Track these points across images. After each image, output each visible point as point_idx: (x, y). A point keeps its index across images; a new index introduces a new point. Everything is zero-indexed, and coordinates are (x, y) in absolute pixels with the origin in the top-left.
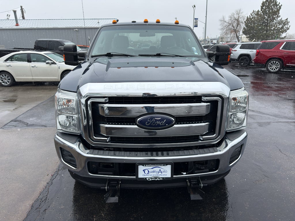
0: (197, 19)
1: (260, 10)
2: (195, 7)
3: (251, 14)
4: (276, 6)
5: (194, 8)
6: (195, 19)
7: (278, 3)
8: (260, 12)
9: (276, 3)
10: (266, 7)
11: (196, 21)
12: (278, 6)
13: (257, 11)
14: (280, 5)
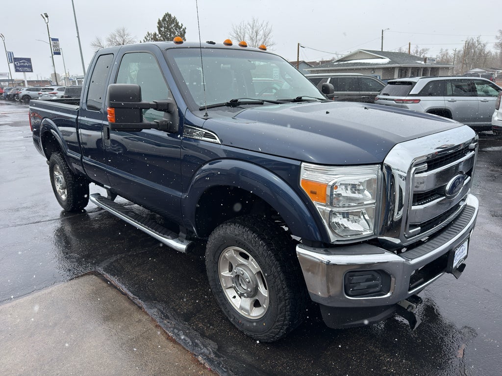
0: (57, 40)
1: (158, 33)
2: (47, 16)
3: (145, 38)
4: (179, 29)
5: (46, 18)
6: (53, 40)
7: (180, 24)
8: (158, 35)
9: (177, 23)
10: (165, 28)
11: (54, 43)
12: (182, 30)
13: (153, 33)
14: (183, 27)
